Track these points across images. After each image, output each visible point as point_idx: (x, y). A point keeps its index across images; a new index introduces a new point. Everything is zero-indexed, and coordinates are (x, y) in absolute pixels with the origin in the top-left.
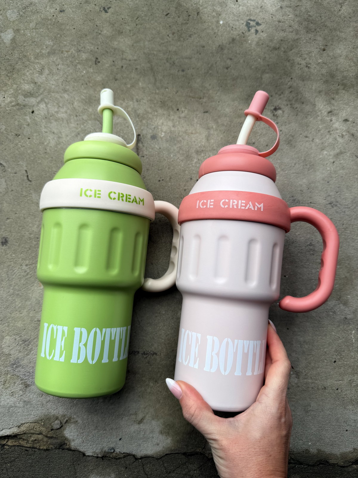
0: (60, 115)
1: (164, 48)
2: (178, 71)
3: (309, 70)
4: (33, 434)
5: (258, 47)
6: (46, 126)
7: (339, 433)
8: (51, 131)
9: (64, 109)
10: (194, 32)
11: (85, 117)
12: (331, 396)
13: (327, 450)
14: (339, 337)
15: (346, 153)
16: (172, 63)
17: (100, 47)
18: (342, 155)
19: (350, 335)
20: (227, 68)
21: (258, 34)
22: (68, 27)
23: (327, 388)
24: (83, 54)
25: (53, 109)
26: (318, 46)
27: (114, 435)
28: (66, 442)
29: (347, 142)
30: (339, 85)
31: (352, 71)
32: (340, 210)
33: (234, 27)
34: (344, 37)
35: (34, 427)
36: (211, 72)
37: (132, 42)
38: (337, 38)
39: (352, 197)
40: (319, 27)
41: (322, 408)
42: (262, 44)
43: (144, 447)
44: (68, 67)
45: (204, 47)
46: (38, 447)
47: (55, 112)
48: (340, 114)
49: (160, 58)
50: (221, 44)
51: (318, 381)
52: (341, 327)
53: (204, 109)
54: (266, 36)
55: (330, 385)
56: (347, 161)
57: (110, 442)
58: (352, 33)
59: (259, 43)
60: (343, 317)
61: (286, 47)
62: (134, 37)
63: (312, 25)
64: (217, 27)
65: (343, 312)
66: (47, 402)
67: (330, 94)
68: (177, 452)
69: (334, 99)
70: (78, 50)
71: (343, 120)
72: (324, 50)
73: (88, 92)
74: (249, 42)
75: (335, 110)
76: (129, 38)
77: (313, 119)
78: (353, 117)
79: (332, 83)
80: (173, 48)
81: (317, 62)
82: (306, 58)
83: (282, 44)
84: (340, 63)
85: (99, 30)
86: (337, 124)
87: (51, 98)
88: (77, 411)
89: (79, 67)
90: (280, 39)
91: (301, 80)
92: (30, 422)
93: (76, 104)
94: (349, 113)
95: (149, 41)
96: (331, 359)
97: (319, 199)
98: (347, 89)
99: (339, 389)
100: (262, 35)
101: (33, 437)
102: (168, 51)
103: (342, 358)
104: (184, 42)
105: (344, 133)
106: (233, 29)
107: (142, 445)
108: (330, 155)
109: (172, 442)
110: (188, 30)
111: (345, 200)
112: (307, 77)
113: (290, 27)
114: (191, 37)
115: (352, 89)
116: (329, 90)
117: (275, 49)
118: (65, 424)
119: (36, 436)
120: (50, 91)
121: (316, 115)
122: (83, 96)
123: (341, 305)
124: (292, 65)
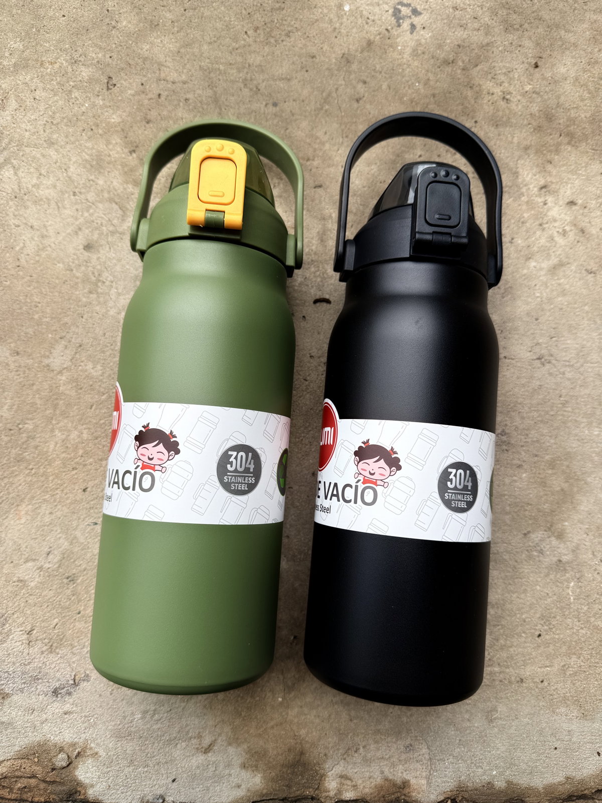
0: (44, 192)
1: (239, 59)
2: (266, 105)
3: (509, 105)
4: (21, 777)
5: (415, 58)
6: (16, 213)
7: (543, 753)
8: (26, 224)
9: (52, 180)
10: (295, 26)
11: (91, 196)
12: (531, 693)
13: (523, 781)
14: (548, 594)
15: (569, 266)
16: (255, 89)
17: (115, 56)
18: (563, 268)
19: (565, 589)
20: (358, 101)
21: (415, 34)
22: (51, 13)
23: (524, 680)
24: (83, 68)
25: (29, 181)
26: (524, 59)
27: (162, 774)
28: (79, 789)
29: (572, 244)
30: (561, 135)
31: (585, 108)
32: (555, 370)
33: (371, 18)
34: (572, 40)
35: (21, 766)
36: (327, 107)
37: (178, 45)
38: (560, 43)
39: (577, 346)
40: (529, 21)
41: (517, 713)
42: (423, 53)
43: (215, 792)
44: (55, 95)
45: (313, 57)
46: (30, 800)
47: (33, 186)
48: (562, 191)
49: (232, 78)
50: (346, 52)
51: (511, 668)
52: (552, 576)
53: (315, 182)
54: (430, 37)
55: (529, 675)
56: (571, 280)
57: (157, 787)
58: (587, 33)
59: (417, 50)
60: (555, 559)
61: (466, 59)
62: (182, 34)
63: (515, 16)
64: (339, 17)
65: (555, 550)
66: (42, 723)
67: (545, 152)
68: (272, 798)
69: (551, 163)
70: (73, 61)
71: (566, 203)
72: (536, 66)
73: (96, 147)
74: (399, 48)
75: (552, 183)
76: (171, 36)
77: (513, 200)
78: (585, 197)
79: (548, 131)
80: (255, 59)
81: (523, 89)
82: (503, 82)
83: (460, 53)
84: (565, 92)
85: (112, 19)
86: (556, 211)
87: (23, 158)
88: (96, 735)
89: (76, 94)
90: (456, 43)
91: (493, 125)
92: (14, 757)
93: (72, 169)
94: (577, 189)
95: (210, 43)
96: (533, 631)
97: (521, 350)
98: (576, 142)
99: (545, 680)
100: (422, 35)
101: (20, 783)
102: (247, 65)
103: (552, 629)
104: (276, 46)
105: (567, 228)
106: (369, 21)
107: (211, 788)
108: (541, 269)
109: (263, 782)
110: (284, 22)
111: (566, 352)
112: (504, 119)
113: (476, 20)
114: (289, 36)
115: (584, 144)
116: (543, 146)
117: (446, 62)
118: (76, 758)
119: (26, 780)
120: (20, 145)
121: (520, 193)
122: (86, 153)
123: (553, 539)
124: (478, 95)
